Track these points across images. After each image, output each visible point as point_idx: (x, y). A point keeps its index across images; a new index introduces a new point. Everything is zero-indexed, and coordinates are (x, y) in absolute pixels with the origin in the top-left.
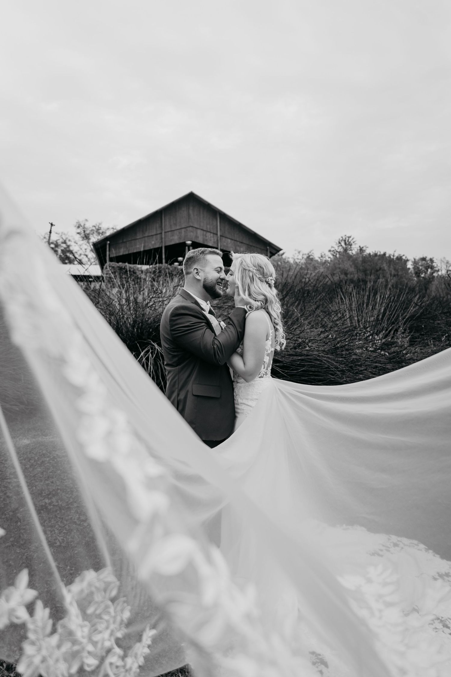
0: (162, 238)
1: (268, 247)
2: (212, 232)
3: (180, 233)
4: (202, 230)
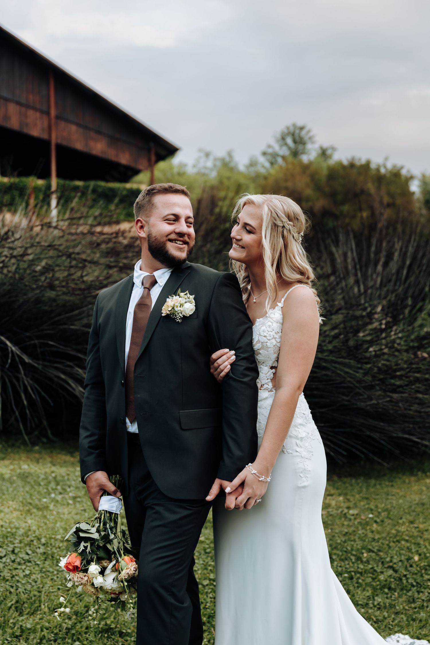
2: (39, 108)
4: (17, 103)
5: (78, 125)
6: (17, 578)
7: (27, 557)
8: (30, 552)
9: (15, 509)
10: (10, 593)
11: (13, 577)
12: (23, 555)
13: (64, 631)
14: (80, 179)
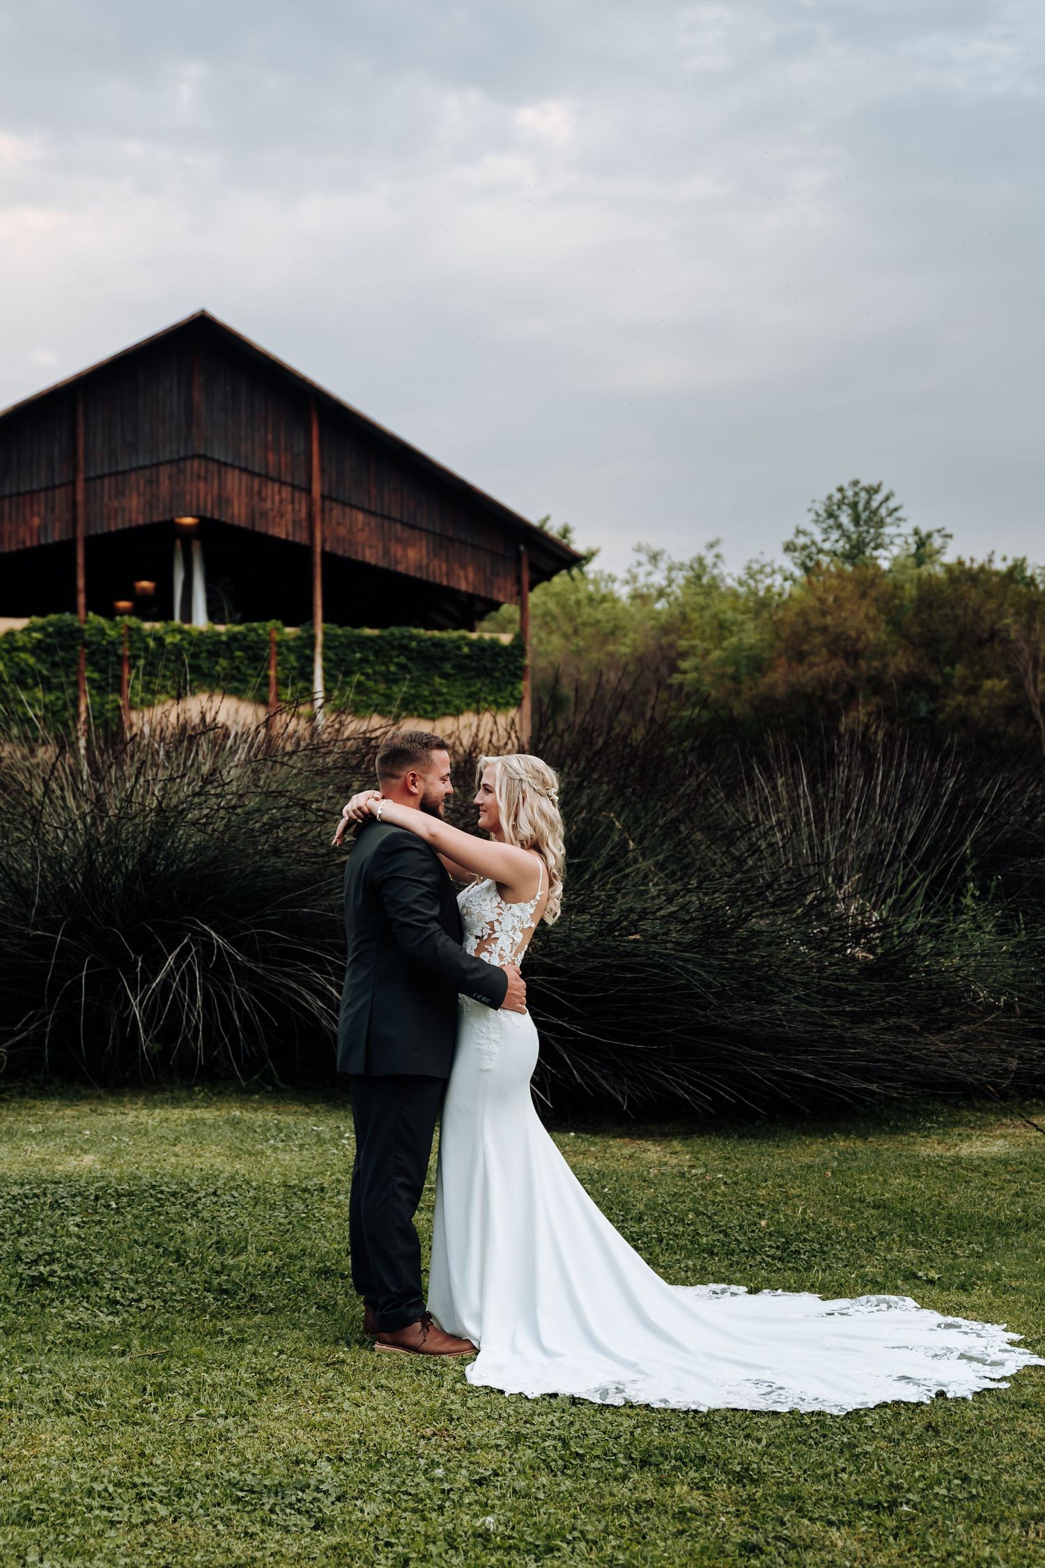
0: (74, 504)
1: (522, 548)
2: (289, 480)
3: (149, 482)
4: (243, 470)
5: (368, 512)
6: (219, 1219)
7: (232, 1200)
8: (236, 1195)
9: (219, 1154)
10: (210, 1234)
11: (214, 1218)
12: (228, 1198)
13: (273, 1270)
14: (371, 627)
